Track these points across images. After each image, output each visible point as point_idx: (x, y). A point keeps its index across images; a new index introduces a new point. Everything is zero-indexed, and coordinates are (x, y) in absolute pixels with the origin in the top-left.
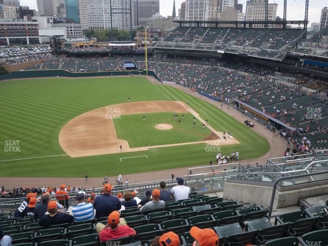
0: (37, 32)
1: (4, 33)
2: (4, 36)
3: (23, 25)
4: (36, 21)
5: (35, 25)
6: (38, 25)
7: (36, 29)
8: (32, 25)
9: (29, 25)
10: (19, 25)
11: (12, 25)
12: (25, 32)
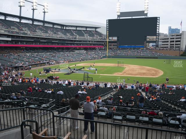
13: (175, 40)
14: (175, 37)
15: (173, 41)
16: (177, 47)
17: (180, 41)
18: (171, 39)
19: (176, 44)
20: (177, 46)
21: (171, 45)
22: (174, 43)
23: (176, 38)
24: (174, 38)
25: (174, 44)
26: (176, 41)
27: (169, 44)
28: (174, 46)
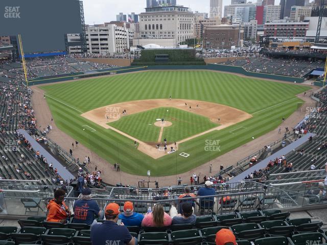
0: (305, 33)
1: (274, 33)
2: (273, 36)
3: (293, 25)
4: (308, 21)
5: (305, 25)
6: (308, 25)
7: (304, 29)
8: (301, 25)
9: (299, 25)
10: (289, 25)
11: (282, 25)
12: (292, 33)
13: (99, 37)
14: (99, 33)
15: (97, 40)
16: (104, 48)
17: (106, 39)
18: (91, 35)
19: (101, 44)
20: (103, 46)
21: (92, 45)
22: (99, 42)
23: (100, 35)
24: (97, 35)
25: (98, 44)
26: (101, 40)
27: (90, 44)
28: (100, 47)
